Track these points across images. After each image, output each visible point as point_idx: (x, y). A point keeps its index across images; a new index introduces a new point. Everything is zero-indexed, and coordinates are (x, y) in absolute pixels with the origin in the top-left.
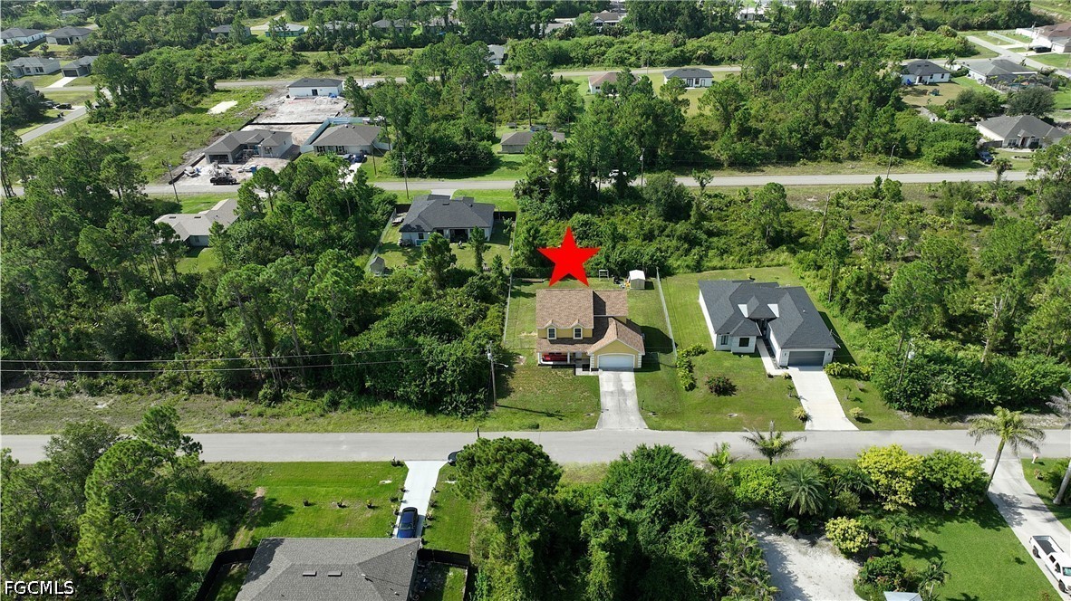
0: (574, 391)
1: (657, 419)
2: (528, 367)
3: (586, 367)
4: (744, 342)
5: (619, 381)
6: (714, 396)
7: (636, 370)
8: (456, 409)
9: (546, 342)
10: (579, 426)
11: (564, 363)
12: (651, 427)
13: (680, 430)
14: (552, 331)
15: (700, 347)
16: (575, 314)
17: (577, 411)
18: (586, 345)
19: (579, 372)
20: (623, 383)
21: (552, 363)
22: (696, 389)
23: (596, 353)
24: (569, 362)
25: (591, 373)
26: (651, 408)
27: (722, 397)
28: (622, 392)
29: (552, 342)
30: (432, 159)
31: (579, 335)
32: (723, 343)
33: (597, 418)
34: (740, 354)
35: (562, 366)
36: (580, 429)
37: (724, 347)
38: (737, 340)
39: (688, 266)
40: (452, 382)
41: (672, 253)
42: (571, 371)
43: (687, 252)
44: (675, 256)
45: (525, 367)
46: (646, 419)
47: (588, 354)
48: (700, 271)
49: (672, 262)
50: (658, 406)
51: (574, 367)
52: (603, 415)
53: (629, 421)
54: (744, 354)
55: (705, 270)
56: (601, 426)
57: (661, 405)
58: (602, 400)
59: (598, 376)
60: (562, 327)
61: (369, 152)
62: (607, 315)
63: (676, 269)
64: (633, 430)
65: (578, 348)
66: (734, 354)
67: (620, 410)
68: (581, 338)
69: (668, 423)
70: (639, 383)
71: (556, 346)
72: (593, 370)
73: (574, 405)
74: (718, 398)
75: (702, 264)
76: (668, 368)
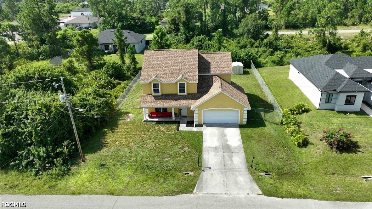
0: (174, 146)
1: (271, 181)
2: (133, 122)
3: (190, 123)
4: (349, 101)
5: (223, 137)
6: (334, 154)
7: (241, 126)
8: (31, 164)
9: (150, 98)
10: (172, 188)
11: (170, 120)
12: (267, 193)
13: (305, 197)
14: (155, 86)
15: (303, 105)
16: (179, 70)
17: (174, 168)
18: (190, 101)
19: (183, 127)
20: (228, 138)
21: (156, 120)
22: (310, 146)
23: (200, 107)
24: (174, 119)
25: (194, 129)
26: (262, 167)
27: (346, 155)
28: (227, 148)
29: (156, 98)
30: (120, 24)
31: (182, 90)
32: (328, 102)
33: (196, 178)
34: (345, 113)
35: (166, 122)
36: (173, 193)
37: (329, 106)
38: (343, 98)
39: (273, 62)
40: (30, 133)
41: (261, 55)
42: (174, 126)
43: (272, 53)
44: (263, 56)
45: (130, 122)
46: (257, 180)
47: (192, 109)
48: (282, 65)
49: (262, 60)
50: (271, 164)
51: (179, 123)
52: (205, 175)
53: (236, 183)
54: (351, 113)
55: (286, 65)
56: (201, 189)
57: (273, 162)
58: (205, 156)
59: (201, 132)
60: (166, 82)
61: (92, 27)
62: (212, 73)
63: (265, 64)
64: (243, 195)
65: (182, 104)
66: (339, 112)
67: (225, 169)
68: (186, 94)
69: (286, 186)
70: (245, 139)
71: (160, 101)
72: (196, 126)
73: (171, 161)
74: (340, 156)
75: (284, 60)
76: (273, 125)
